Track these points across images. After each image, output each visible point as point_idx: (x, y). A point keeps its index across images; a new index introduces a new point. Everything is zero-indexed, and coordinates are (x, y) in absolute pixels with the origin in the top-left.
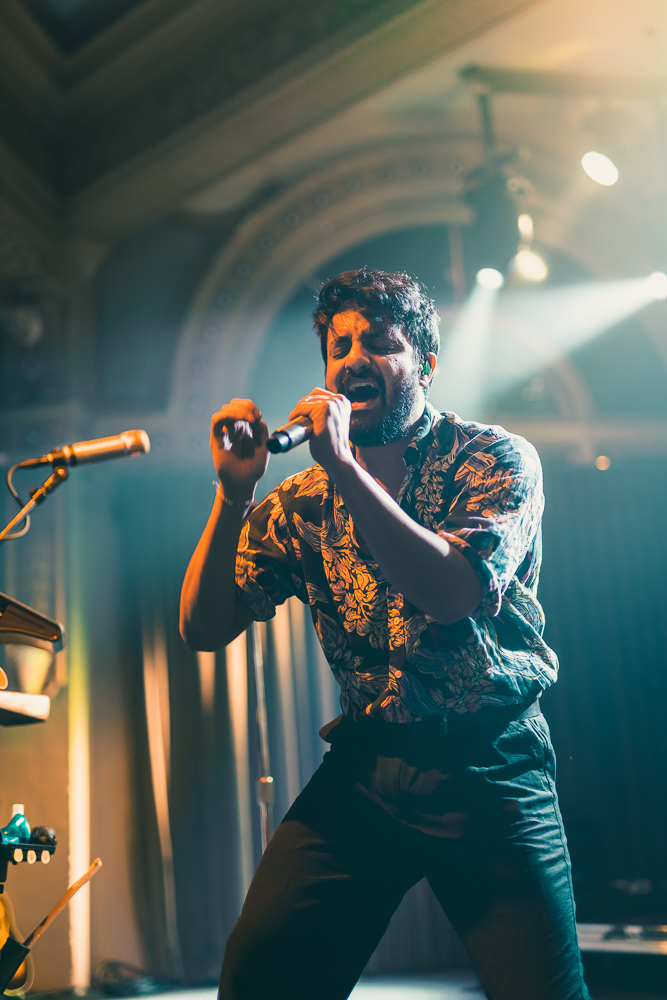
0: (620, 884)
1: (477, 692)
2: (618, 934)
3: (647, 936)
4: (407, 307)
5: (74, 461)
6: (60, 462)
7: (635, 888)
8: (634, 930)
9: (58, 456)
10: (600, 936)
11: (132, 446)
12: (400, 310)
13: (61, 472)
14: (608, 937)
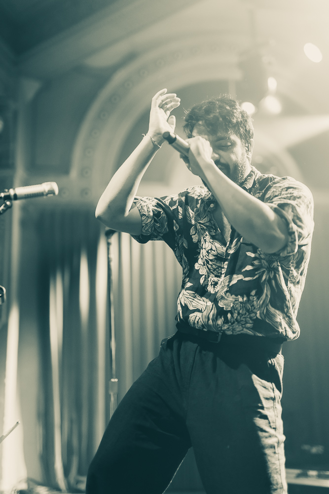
0: (306, 447)
1: (242, 324)
2: (305, 475)
3: (320, 476)
4: (235, 121)
5: (16, 197)
6: (8, 198)
7: (314, 450)
8: (313, 473)
9: (8, 194)
10: (294, 475)
11: (49, 191)
12: (230, 122)
13: (8, 203)
14: (298, 476)
